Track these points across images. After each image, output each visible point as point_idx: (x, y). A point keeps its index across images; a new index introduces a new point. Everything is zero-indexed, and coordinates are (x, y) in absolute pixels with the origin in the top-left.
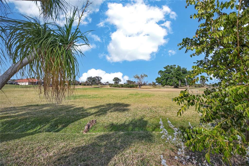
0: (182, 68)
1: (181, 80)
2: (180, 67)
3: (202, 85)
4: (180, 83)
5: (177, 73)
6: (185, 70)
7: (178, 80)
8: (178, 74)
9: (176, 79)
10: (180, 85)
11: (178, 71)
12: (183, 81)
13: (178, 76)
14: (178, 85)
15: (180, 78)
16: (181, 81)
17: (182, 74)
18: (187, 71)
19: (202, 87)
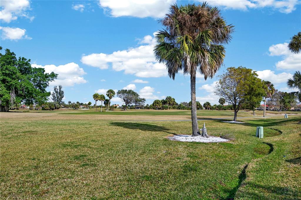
0: (18, 59)
1: (16, 88)
2: (14, 54)
3: (57, 105)
4: (13, 97)
5: (7, 69)
6: (27, 64)
7: (9, 88)
8: (7, 72)
9: (3, 85)
10: (12, 102)
11: (9, 63)
12: (20, 92)
13: (9, 79)
14: (7, 102)
15: (13, 82)
16: (16, 92)
17: (19, 74)
18: (30, 68)
19: (56, 108)
